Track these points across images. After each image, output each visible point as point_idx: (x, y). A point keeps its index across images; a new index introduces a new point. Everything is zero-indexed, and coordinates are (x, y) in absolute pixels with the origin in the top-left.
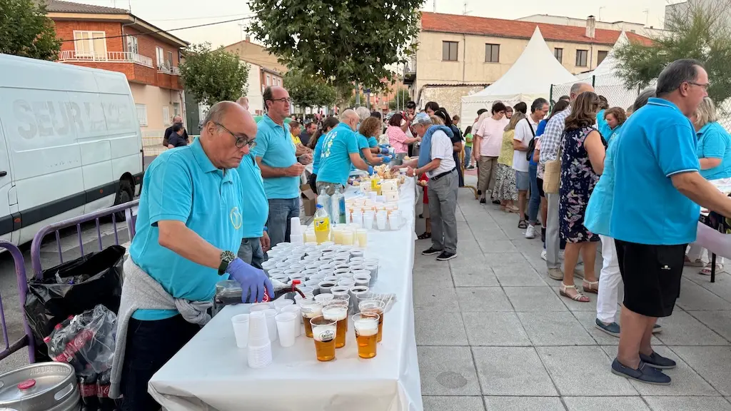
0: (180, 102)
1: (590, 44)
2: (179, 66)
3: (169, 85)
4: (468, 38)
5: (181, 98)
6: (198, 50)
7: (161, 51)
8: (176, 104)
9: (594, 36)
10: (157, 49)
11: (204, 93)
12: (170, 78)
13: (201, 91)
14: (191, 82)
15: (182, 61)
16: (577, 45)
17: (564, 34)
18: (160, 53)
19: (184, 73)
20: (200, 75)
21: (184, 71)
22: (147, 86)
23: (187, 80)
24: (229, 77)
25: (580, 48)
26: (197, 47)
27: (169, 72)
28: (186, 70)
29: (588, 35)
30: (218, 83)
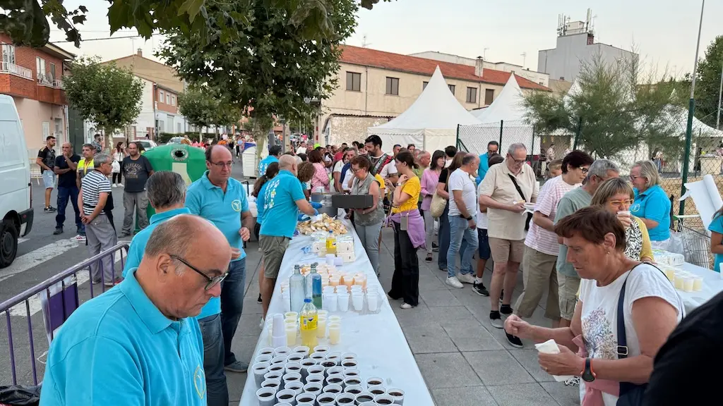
0: (62, 117)
1: (479, 82)
2: (63, 79)
3: (50, 99)
4: (369, 70)
5: (64, 113)
6: (87, 63)
7: (43, 62)
8: (58, 120)
9: (482, 76)
10: (38, 60)
11: (92, 109)
12: (52, 91)
13: (89, 106)
14: (77, 97)
15: (67, 74)
16: (468, 82)
17: (456, 72)
18: (41, 64)
19: (69, 87)
20: (88, 90)
21: (69, 85)
22: (25, 99)
23: (72, 95)
24: (121, 93)
25: (470, 86)
26: (85, 60)
27: (51, 85)
28: (72, 85)
29: (477, 74)
30: (108, 100)
